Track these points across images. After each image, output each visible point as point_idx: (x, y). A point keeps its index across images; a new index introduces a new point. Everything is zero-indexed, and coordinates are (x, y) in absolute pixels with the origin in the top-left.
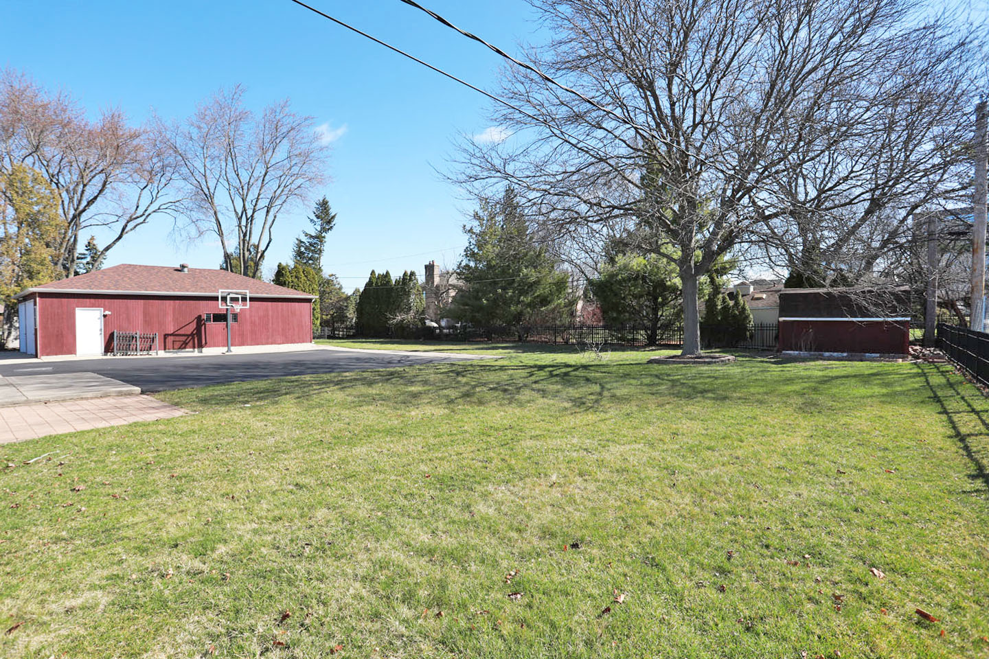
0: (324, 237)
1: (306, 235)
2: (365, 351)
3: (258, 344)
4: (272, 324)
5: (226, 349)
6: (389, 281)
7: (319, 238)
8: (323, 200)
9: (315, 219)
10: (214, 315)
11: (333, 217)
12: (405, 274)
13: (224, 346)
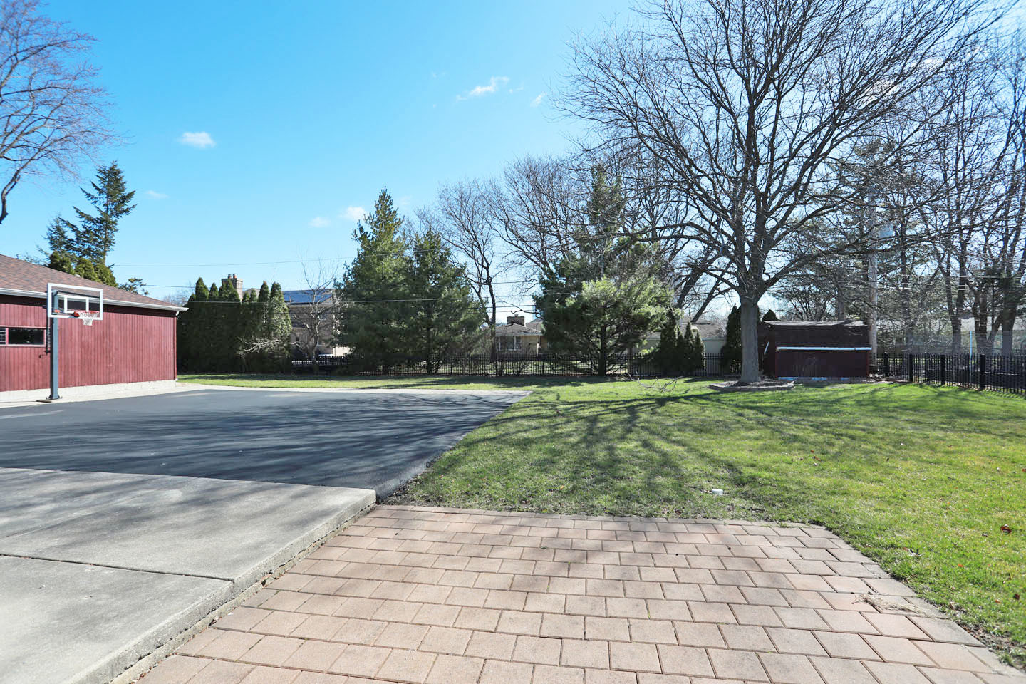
0: (114, 223)
1: (82, 215)
2: (314, 390)
3: (92, 384)
4: (117, 349)
5: (47, 392)
6: (234, 296)
7: (106, 223)
8: (112, 169)
9: (95, 193)
10: (11, 330)
11: (130, 195)
12: (264, 286)
13: (44, 387)
